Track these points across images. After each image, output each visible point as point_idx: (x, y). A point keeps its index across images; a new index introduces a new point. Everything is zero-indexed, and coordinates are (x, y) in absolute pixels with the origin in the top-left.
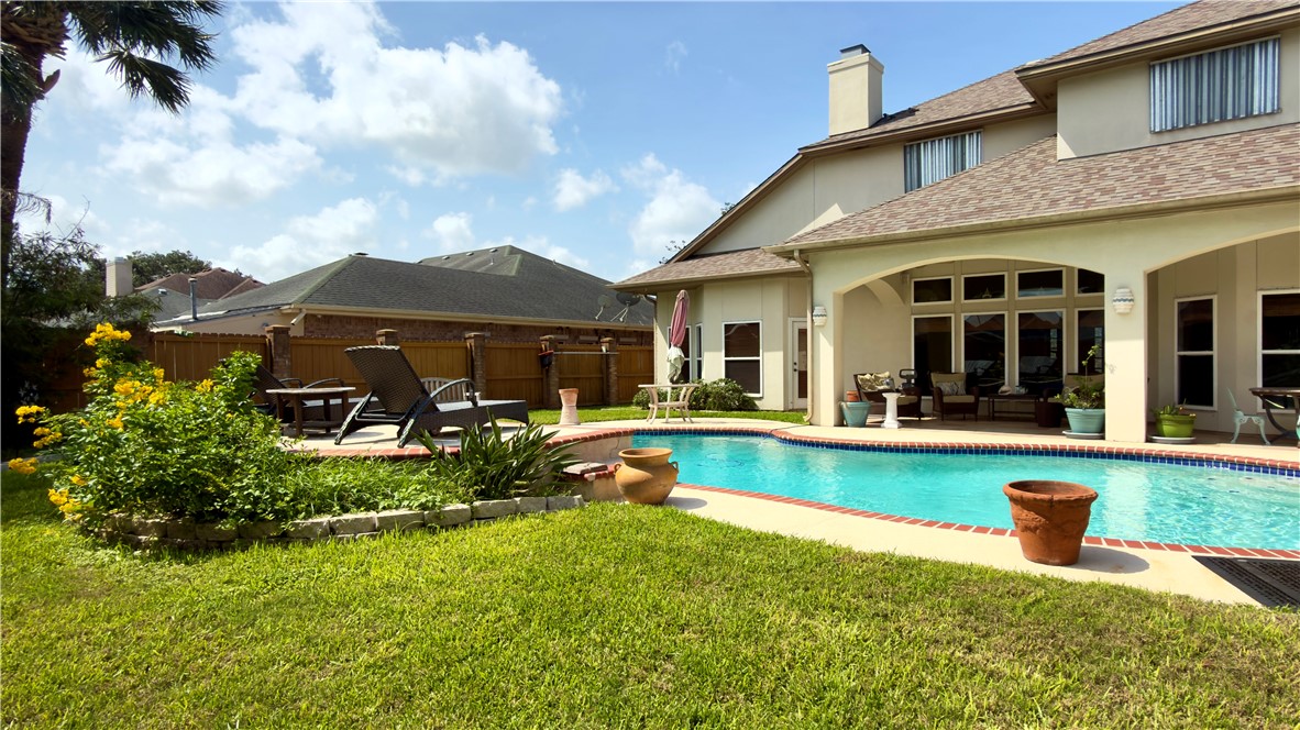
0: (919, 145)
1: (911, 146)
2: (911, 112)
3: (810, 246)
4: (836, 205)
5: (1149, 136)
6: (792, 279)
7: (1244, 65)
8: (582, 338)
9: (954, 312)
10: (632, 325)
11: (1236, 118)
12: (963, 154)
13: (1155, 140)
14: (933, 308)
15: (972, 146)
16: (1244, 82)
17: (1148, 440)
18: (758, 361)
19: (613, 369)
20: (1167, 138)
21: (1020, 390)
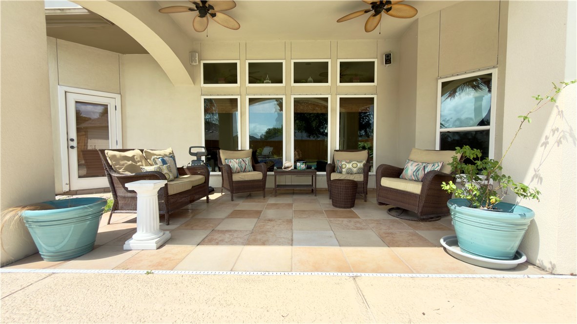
9: (240, 94)
21: (301, 166)
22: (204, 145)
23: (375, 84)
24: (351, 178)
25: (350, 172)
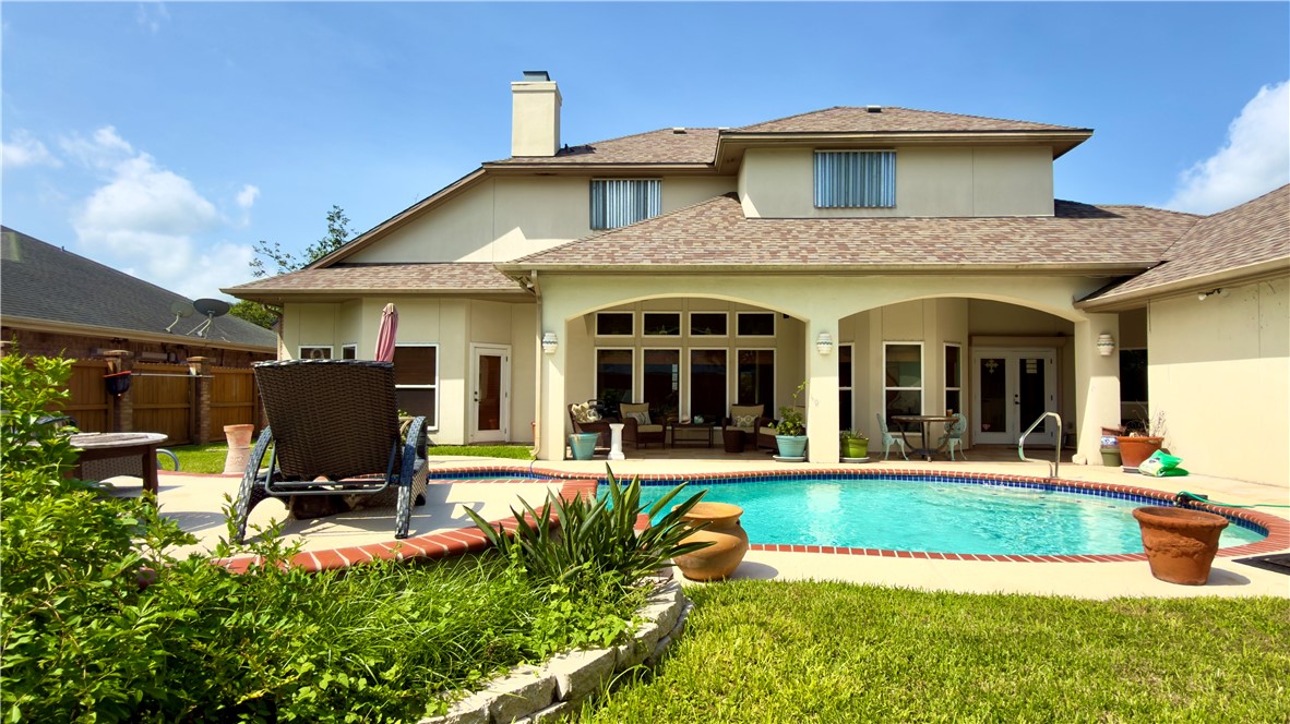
0: (605, 183)
1: (597, 182)
2: (588, 149)
3: (546, 268)
4: (518, 229)
5: (813, 209)
6: (474, 301)
7: (875, 166)
8: (145, 355)
9: (634, 346)
10: (215, 341)
11: (870, 207)
12: (646, 198)
13: (816, 214)
14: (615, 341)
15: (654, 192)
16: (875, 179)
17: (841, 461)
18: (433, 390)
19: (205, 397)
20: (825, 214)
21: (699, 420)
22: (595, 398)
23: (774, 336)
24: (744, 430)
25: (743, 425)
